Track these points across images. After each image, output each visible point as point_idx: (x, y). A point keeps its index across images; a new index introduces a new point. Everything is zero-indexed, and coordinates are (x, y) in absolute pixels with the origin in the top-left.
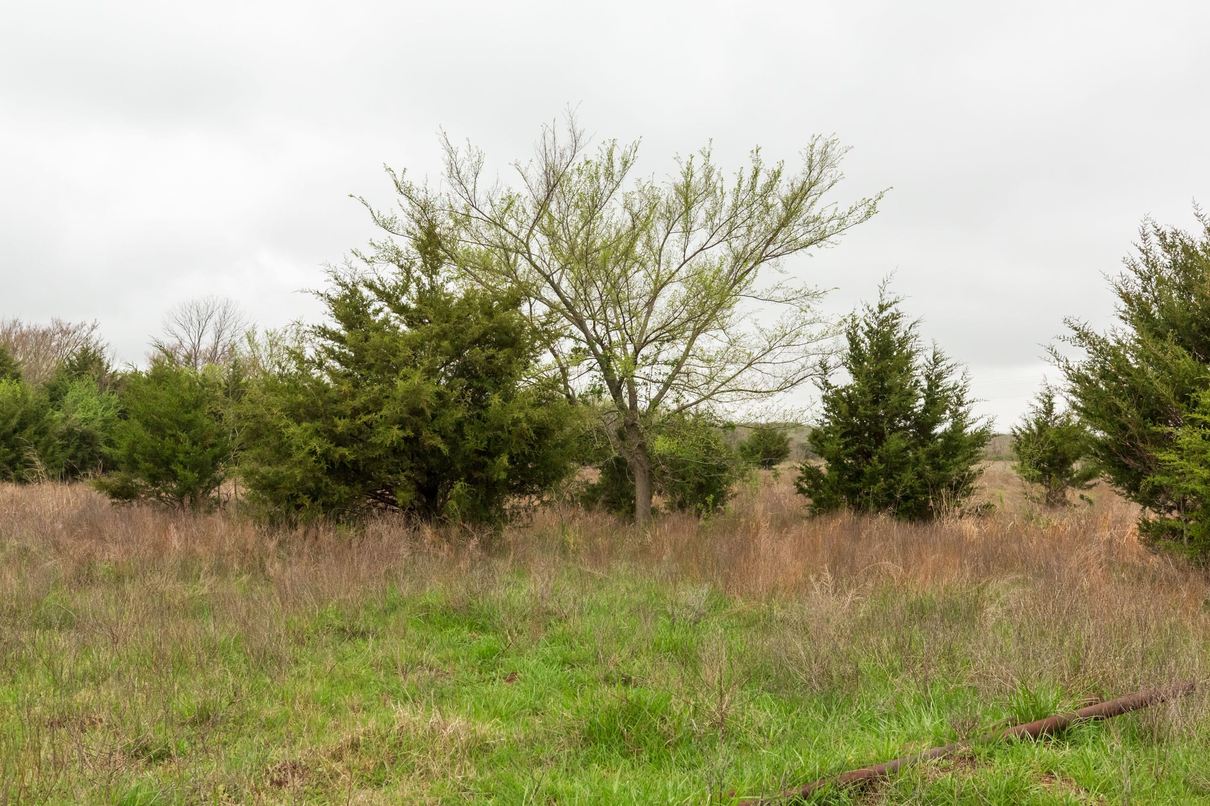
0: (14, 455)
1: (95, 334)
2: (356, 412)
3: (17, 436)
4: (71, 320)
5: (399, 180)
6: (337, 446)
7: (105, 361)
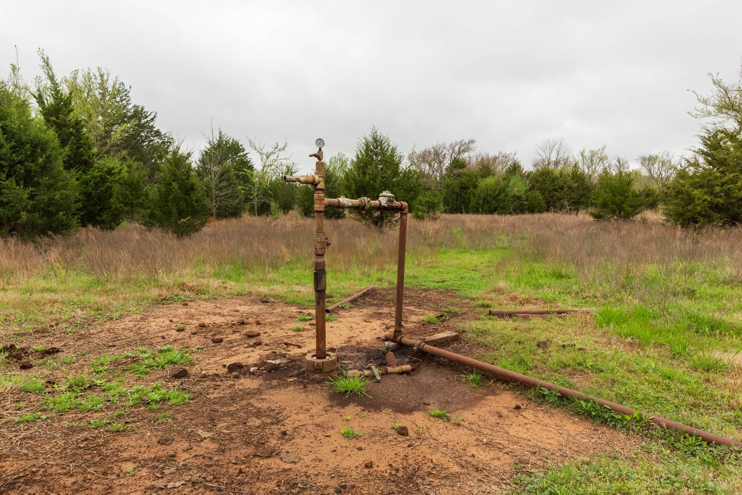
0: (497, 205)
1: (516, 156)
2: (723, 184)
3: (498, 197)
4: (507, 151)
5: (715, 78)
6: (715, 198)
7: (522, 167)
